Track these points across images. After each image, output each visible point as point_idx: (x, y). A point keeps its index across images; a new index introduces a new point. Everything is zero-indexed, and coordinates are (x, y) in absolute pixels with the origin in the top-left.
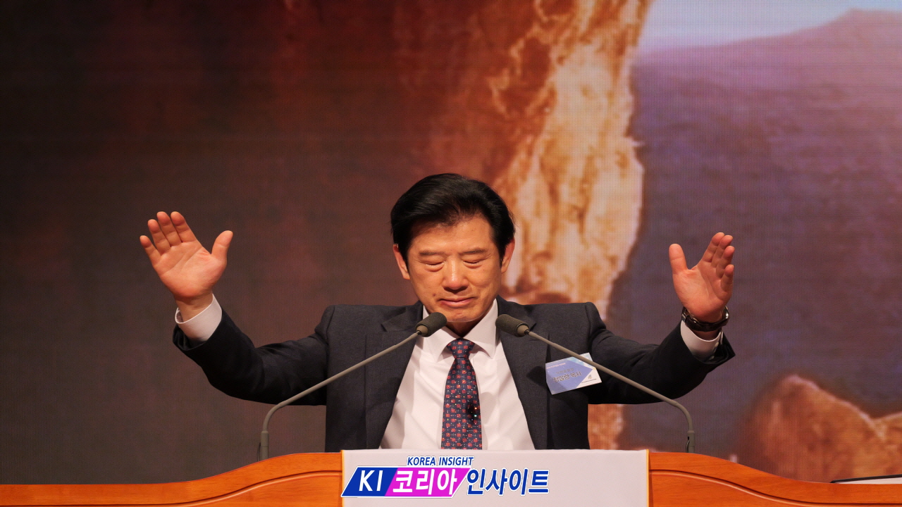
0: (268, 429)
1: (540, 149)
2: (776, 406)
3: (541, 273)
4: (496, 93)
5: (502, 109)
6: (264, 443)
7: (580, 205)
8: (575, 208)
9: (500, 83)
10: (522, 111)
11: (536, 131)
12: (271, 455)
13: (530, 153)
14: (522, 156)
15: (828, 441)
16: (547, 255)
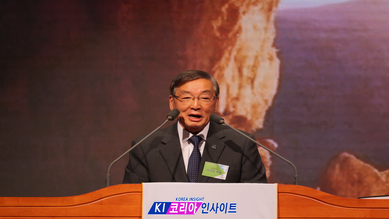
0: (110, 173)
1: (234, 53)
2: (337, 166)
3: (234, 107)
4: (215, 27)
5: (218, 34)
6: (108, 180)
7: (252, 77)
8: (249, 78)
9: (216, 24)
10: (227, 36)
11: (233, 44)
12: (111, 185)
13: (230, 54)
14: (226, 55)
15: (360, 182)
16: (237, 99)
